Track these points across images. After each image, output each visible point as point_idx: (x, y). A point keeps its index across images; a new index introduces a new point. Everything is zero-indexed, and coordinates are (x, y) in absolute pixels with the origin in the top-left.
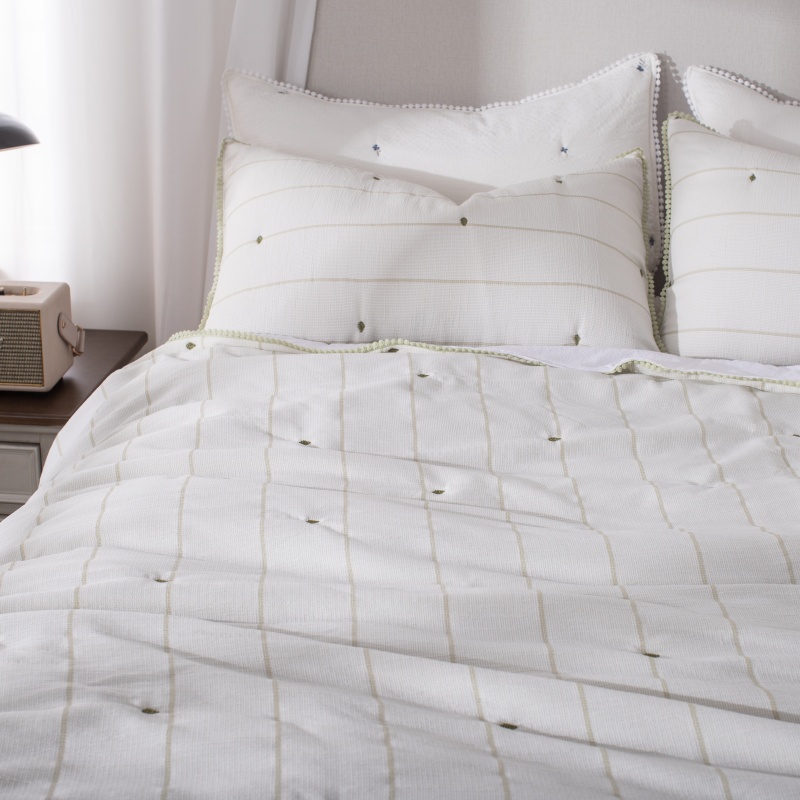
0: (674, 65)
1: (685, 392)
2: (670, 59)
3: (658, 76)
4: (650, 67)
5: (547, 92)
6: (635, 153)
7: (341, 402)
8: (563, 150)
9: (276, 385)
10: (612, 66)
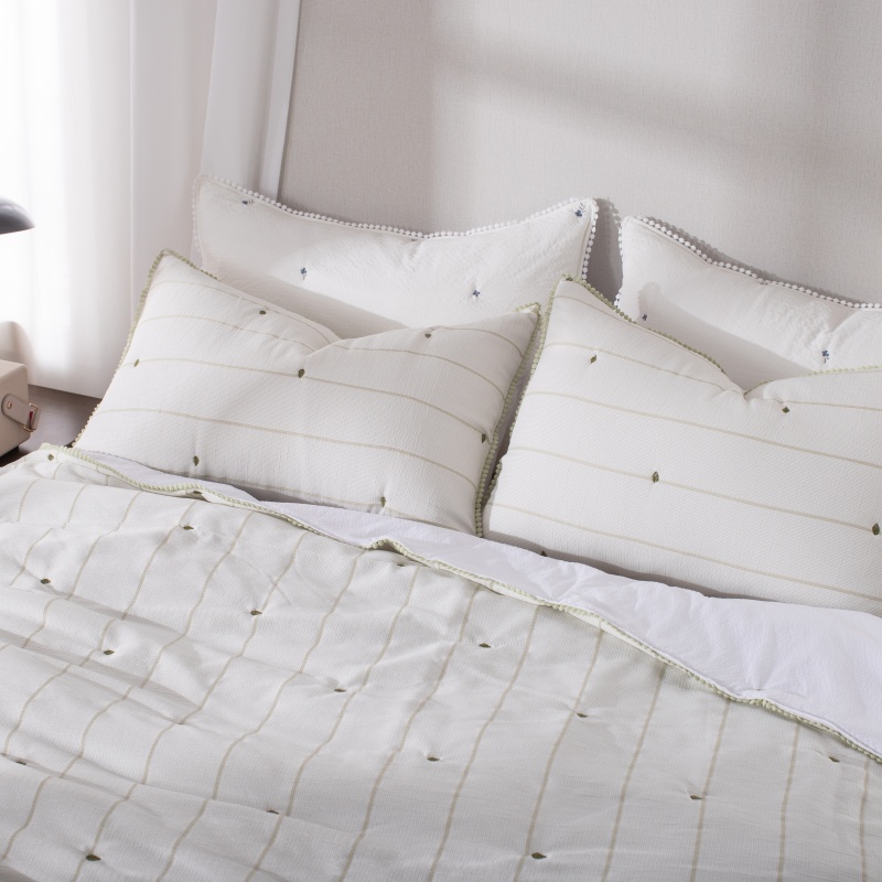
0: (616, 212)
1: (414, 580)
2: (613, 206)
3: (594, 223)
4: (590, 213)
5: (496, 225)
6: (533, 307)
7: (93, 547)
8: (476, 293)
9: (70, 516)
10: (554, 207)
